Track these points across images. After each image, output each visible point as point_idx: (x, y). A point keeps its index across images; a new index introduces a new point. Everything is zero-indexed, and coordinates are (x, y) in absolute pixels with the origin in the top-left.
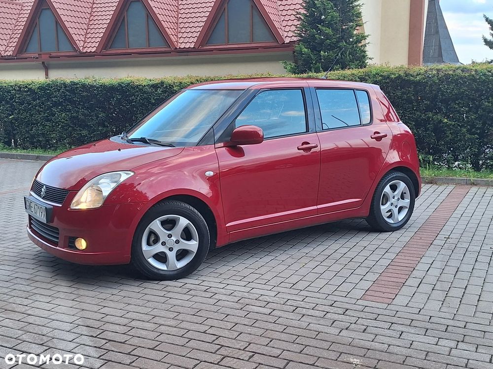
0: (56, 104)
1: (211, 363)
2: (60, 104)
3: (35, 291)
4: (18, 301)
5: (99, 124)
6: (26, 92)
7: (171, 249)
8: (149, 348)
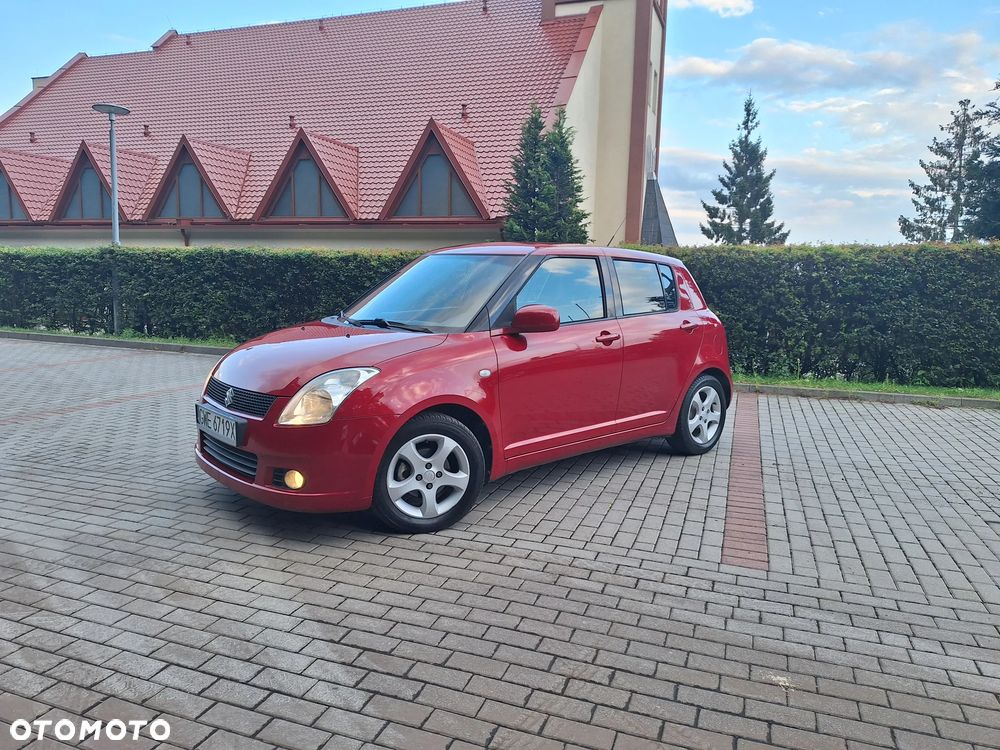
0: (208, 279)
1: (550, 692)
2: (215, 279)
3: (217, 555)
4: (193, 573)
5: (267, 308)
6: (168, 262)
7: (429, 486)
8: (435, 664)
